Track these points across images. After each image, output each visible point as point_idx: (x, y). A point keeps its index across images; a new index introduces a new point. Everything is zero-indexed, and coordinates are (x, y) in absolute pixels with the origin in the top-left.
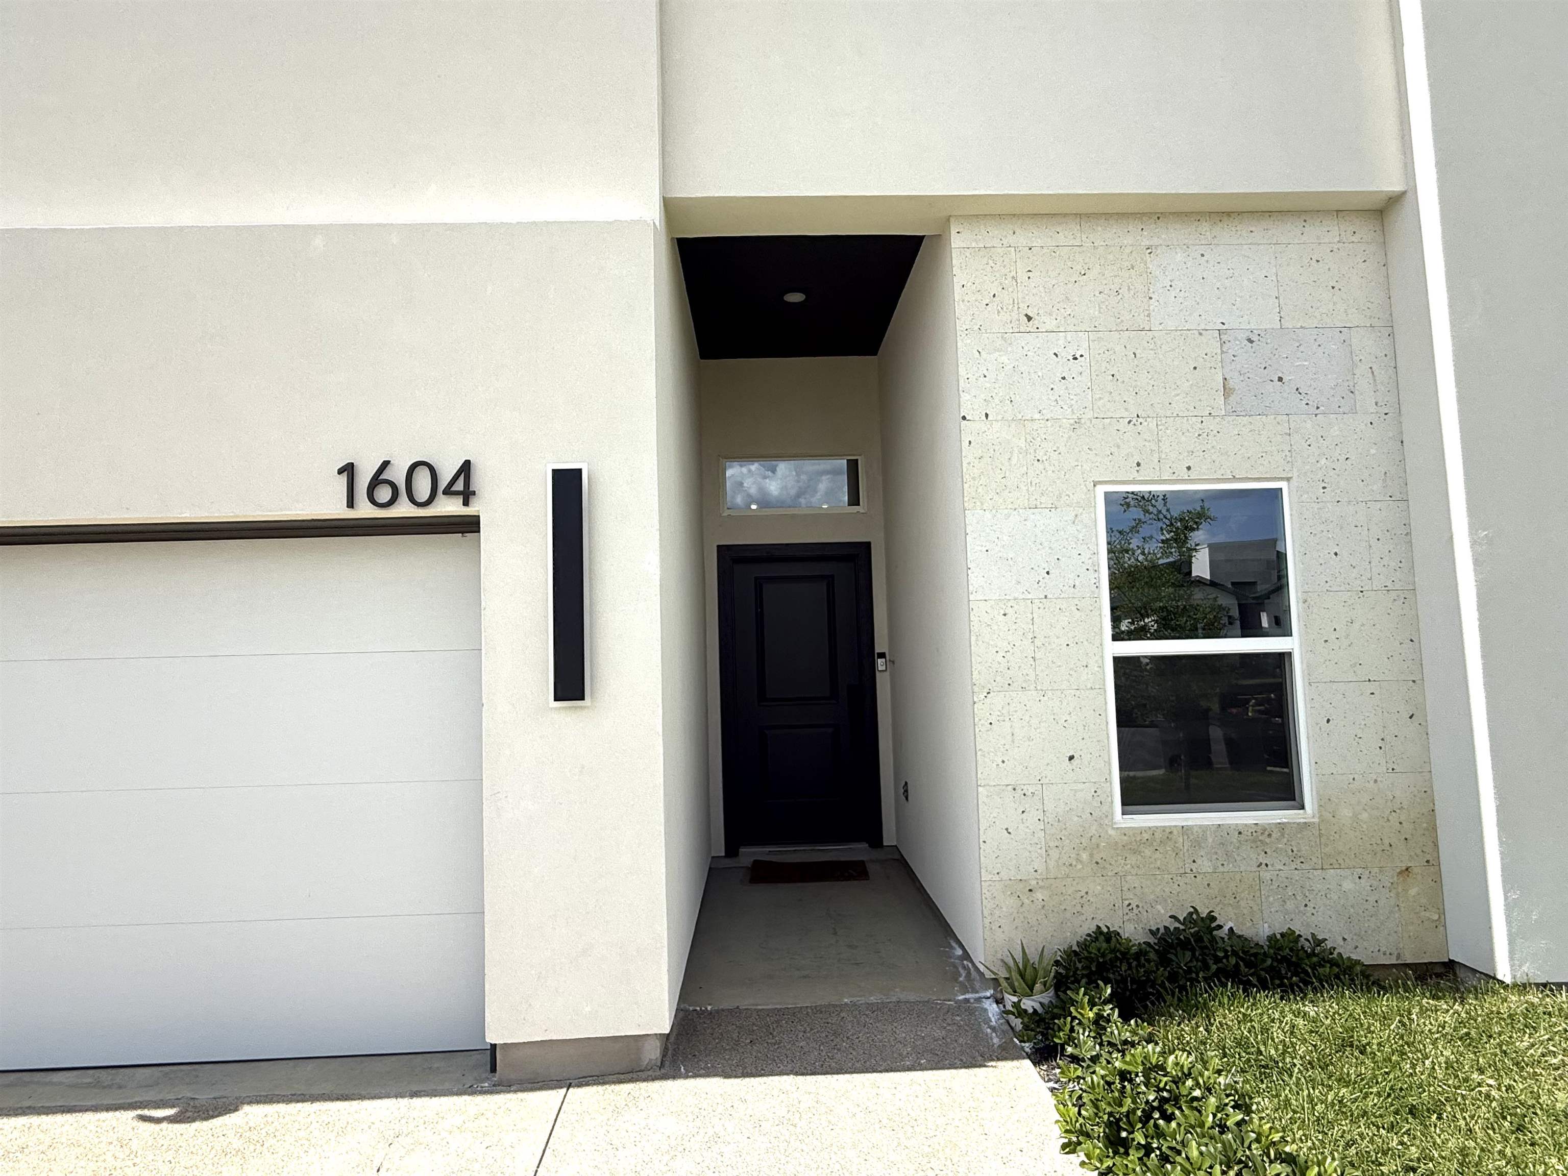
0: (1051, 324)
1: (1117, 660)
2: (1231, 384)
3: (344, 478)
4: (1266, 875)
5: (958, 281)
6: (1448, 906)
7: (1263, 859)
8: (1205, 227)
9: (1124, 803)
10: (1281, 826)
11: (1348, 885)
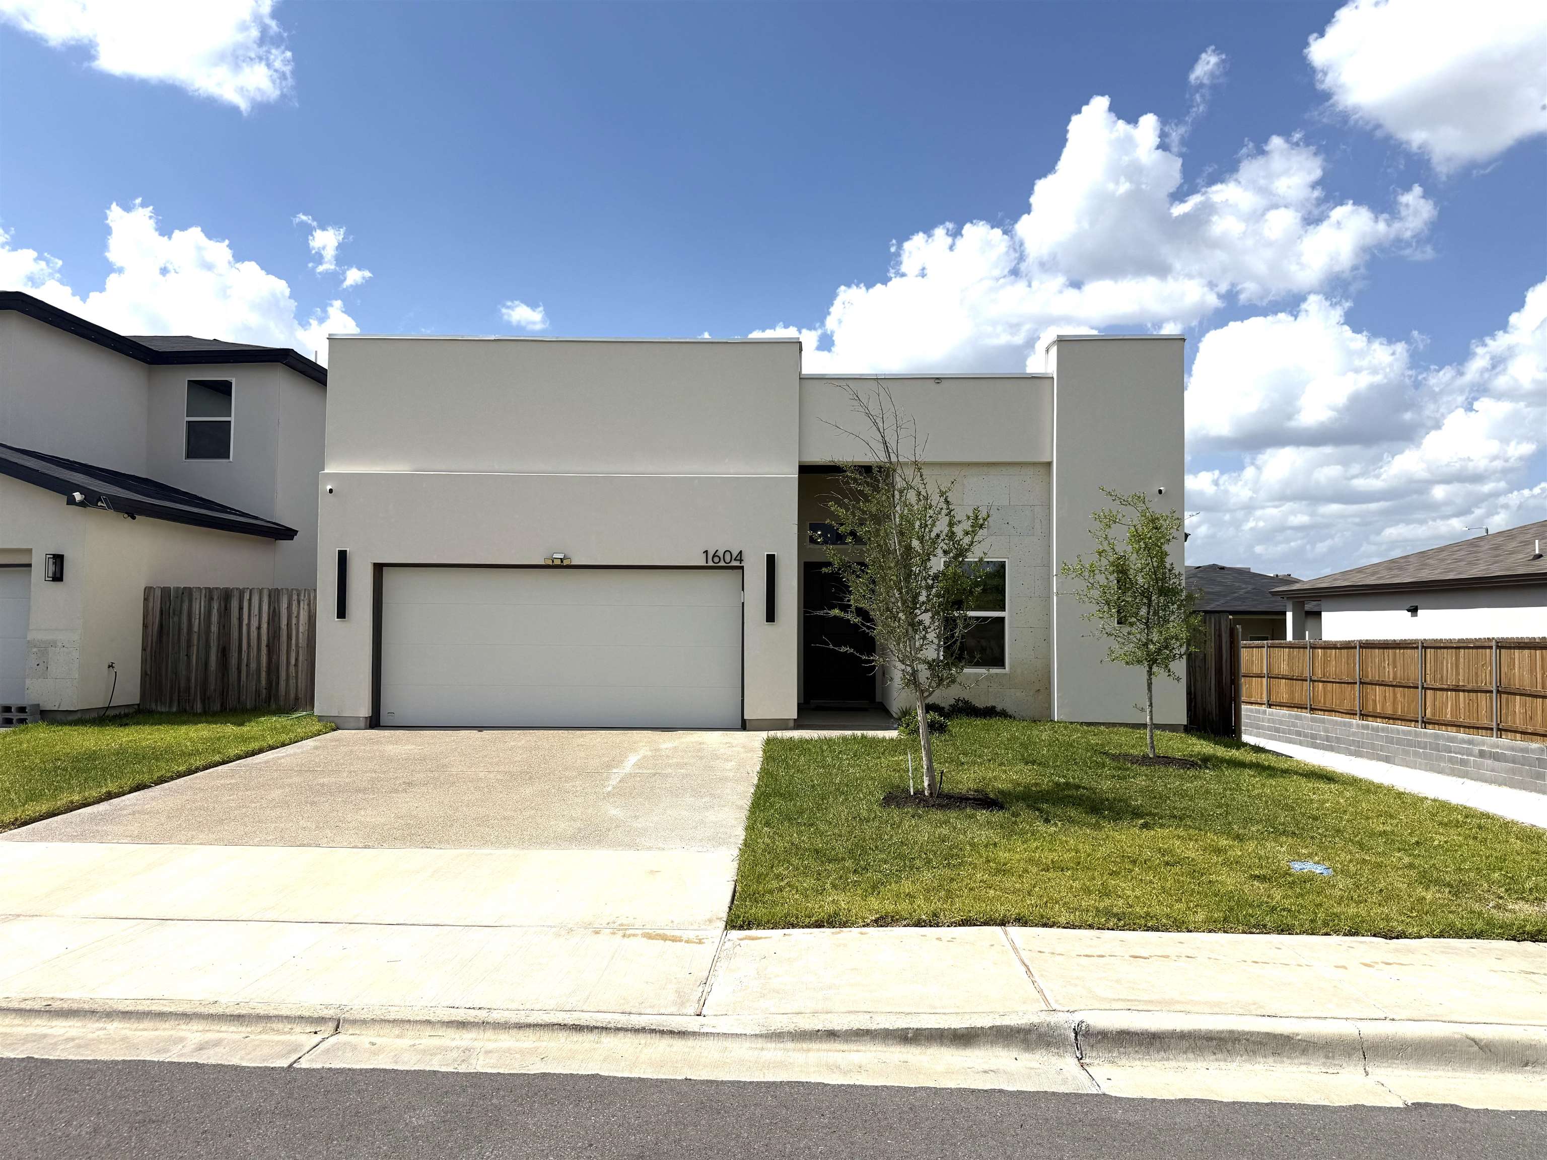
3: (705, 553)
4: (990, 690)
6: (1052, 703)
7: (989, 684)
10: (997, 674)
11: (1018, 694)
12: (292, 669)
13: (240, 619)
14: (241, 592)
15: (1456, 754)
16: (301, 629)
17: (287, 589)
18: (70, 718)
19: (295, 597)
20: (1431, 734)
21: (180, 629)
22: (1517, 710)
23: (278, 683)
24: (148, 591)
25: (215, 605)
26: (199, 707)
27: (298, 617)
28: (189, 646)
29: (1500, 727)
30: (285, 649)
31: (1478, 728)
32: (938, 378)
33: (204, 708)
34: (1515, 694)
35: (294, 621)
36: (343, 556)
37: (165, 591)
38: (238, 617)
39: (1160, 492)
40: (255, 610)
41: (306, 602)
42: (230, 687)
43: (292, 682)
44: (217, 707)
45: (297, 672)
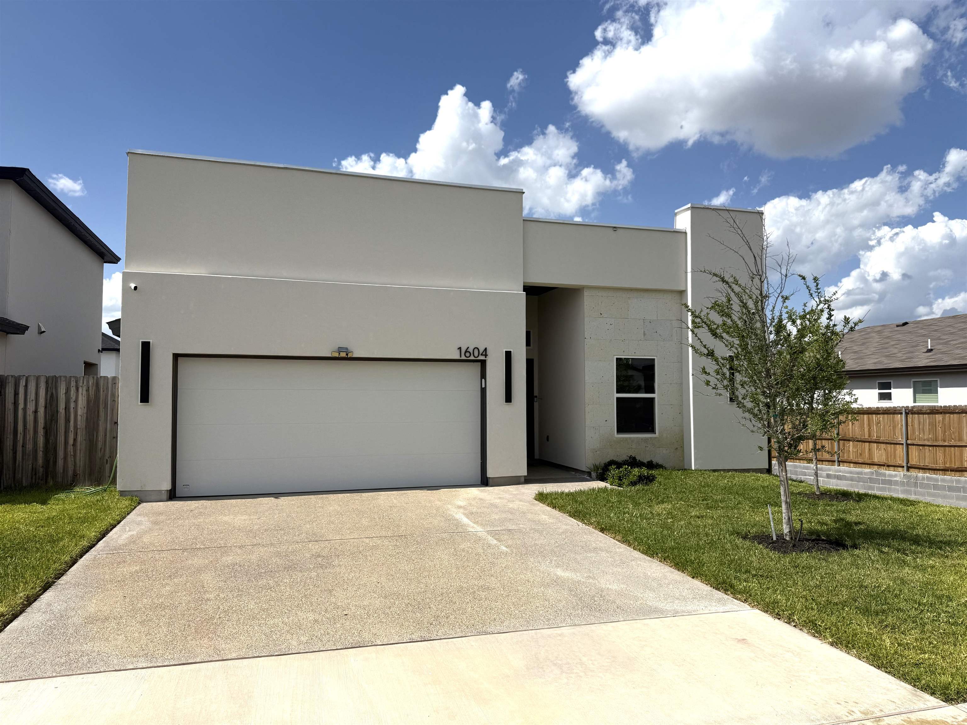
0: (606, 316)
1: (617, 398)
2: (645, 332)
3: (459, 350)
4: (647, 449)
5: (585, 304)
6: (685, 457)
7: (646, 445)
9: (617, 432)
10: (651, 438)
11: (664, 452)
12: (70, 448)
13: (16, 404)
14: (17, 381)
15: (810, 476)
16: (80, 412)
17: (66, 377)
19: (73, 384)
20: (791, 465)
22: (851, 450)
23: (55, 462)
27: (76, 401)
29: (840, 460)
30: (63, 431)
31: (822, 461)
32: (615, 227)
34: (849, 440)
35: (72, 405)
36: (146, 347)
38: (13, 401)
40: (32, 395)
41: (85, 389)
42: (5, 467)
43: (70, 460)
45: (75, 451)
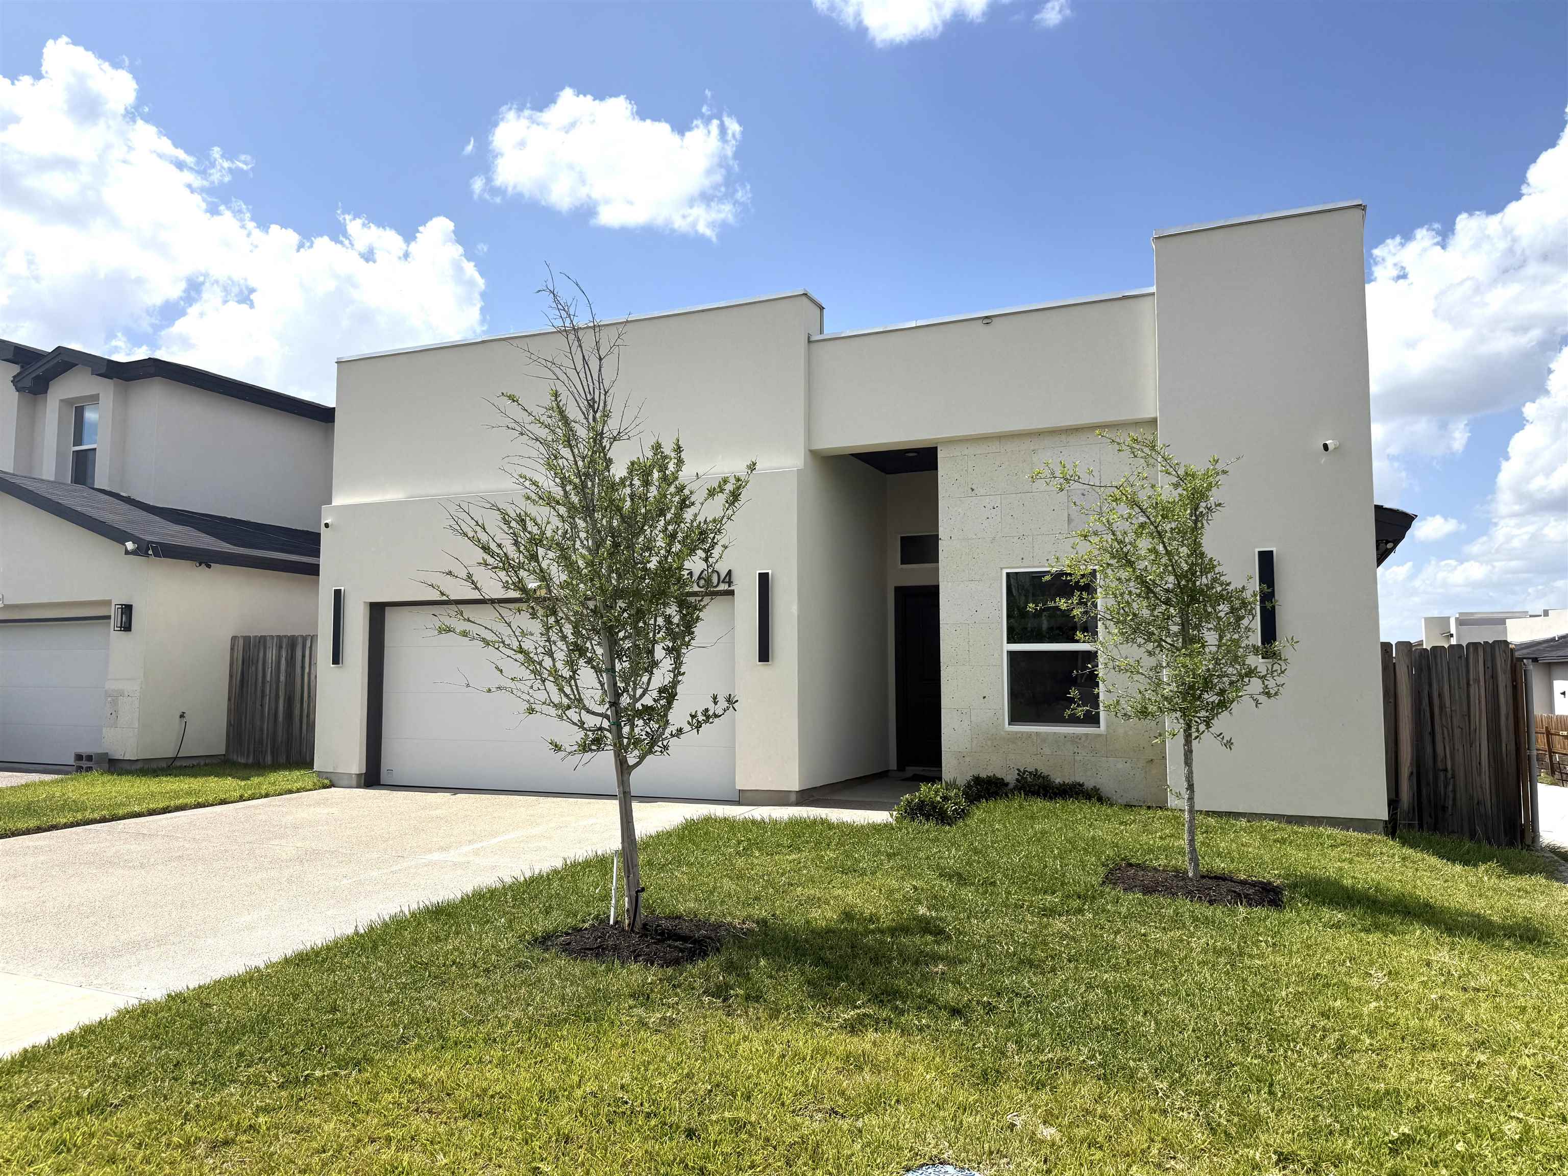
0: (982, 491)
1: (1009, 653)
2: (1072, 517)
4: (1078, 758)
5: (940, 474)
7: (1076, 750)
8: (1063, 437)
9: (1010, 721)
10: (1087, 735)
11: (1120, 766)
13: (303, 668)
14: (304, 639)
18: (134, 767)
21: (256, 679)
24: (234, 639)
25: (284, 654)
26: (269, 759)
28: (263, 696)
32: (987, 317)
33: (273, 761)
36: (338, 596)
37: (247, 639)
39: (1326, 447)
44: (282, 759)
